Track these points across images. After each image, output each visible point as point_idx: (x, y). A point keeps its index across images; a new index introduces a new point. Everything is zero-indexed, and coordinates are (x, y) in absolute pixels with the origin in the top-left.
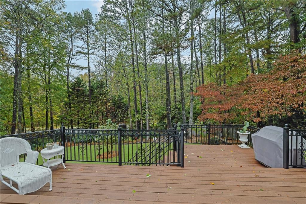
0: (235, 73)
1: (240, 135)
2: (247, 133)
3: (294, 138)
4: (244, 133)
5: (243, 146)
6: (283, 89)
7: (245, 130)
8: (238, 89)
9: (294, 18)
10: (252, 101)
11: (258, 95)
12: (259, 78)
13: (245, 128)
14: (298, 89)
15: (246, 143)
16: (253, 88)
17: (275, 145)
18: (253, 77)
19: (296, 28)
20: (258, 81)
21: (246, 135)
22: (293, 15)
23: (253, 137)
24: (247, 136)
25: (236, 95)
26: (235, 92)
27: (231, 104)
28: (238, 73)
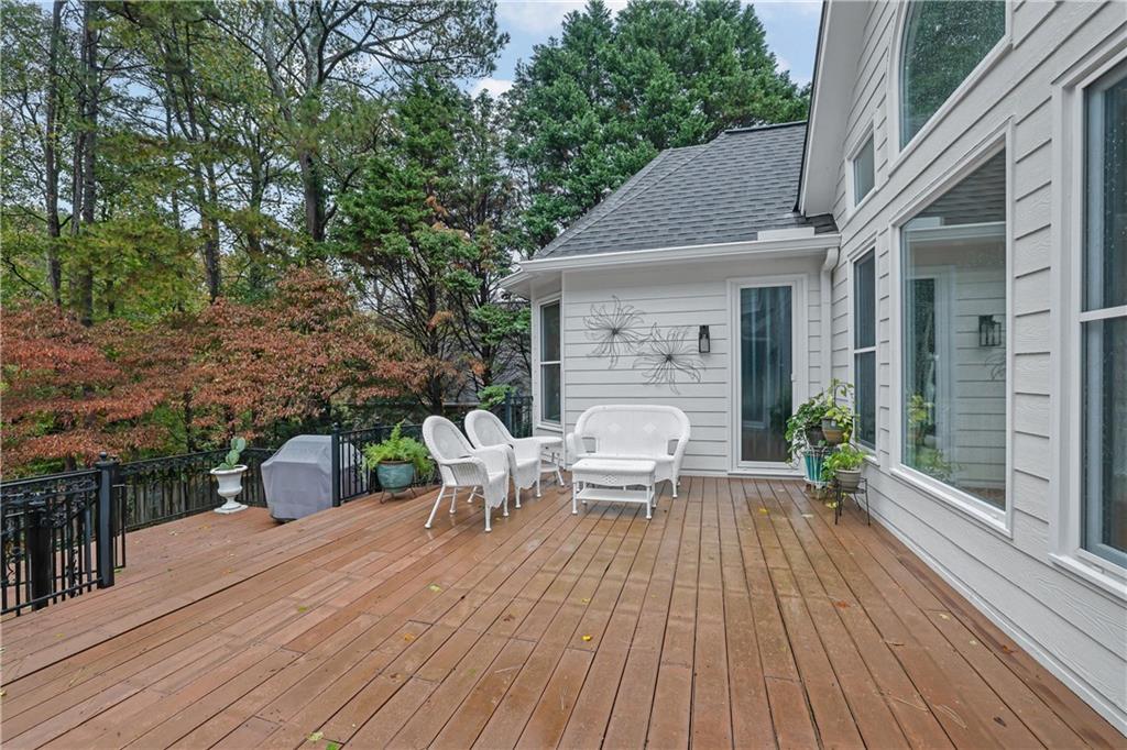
0: (165, 287)
1: (218, 479)
2: (241, 469)
3: (346, 445)
4: (232, 471)
5: (231, 506)
6: (301, 353)
7: (233, 462)
8: (173, 345)
9: (315, 178)
10: (228, 384)
11: (244, 365)
12: (241, 315)
13: (233, 456)
14: (329, 355)
15: (238, 498)
16: (227, 345)
17: (315, 469)
18: (223, 312)
19: (318, 205)
20: (240, 325)
21: (238, 473)
22: (313, 172)
23: (267, 468)
24: (239, 477)
25: (167, 361)
26: (164, 353)
27: (152, 394)
28: (176, 288)
